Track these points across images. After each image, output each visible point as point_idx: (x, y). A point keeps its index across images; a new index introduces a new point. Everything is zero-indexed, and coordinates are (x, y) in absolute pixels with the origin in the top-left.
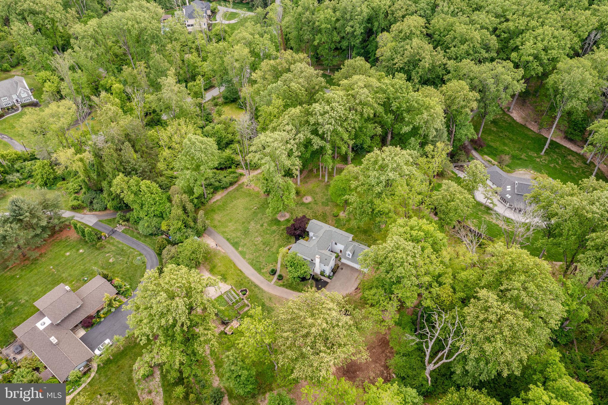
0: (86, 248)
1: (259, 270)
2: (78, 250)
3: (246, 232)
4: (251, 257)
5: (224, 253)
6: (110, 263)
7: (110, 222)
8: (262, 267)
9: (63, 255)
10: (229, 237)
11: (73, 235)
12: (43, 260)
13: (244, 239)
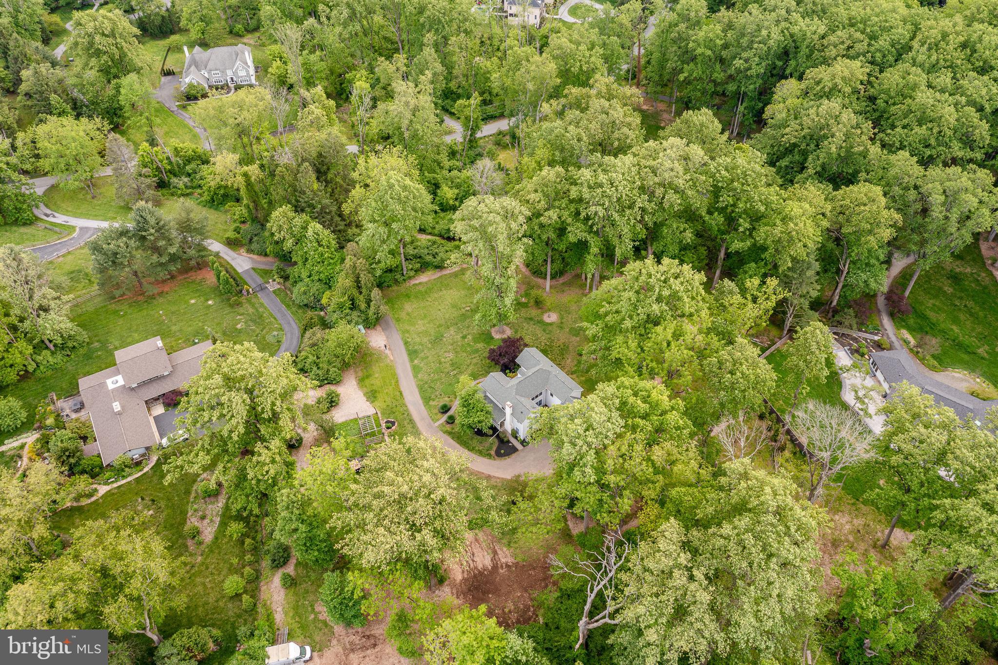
0: (218, 300)
1: (427, 400)
2: (208, 300)
3: (437, 340)
4: (426, 378)
5: (391, 361)
6: (237, 329)
7: (266, 274)
8: (433, 397)
9: (187, 302)
10: (409, 340)
11: (210, 278)
12: (161, 300)
13: (429, 349)
